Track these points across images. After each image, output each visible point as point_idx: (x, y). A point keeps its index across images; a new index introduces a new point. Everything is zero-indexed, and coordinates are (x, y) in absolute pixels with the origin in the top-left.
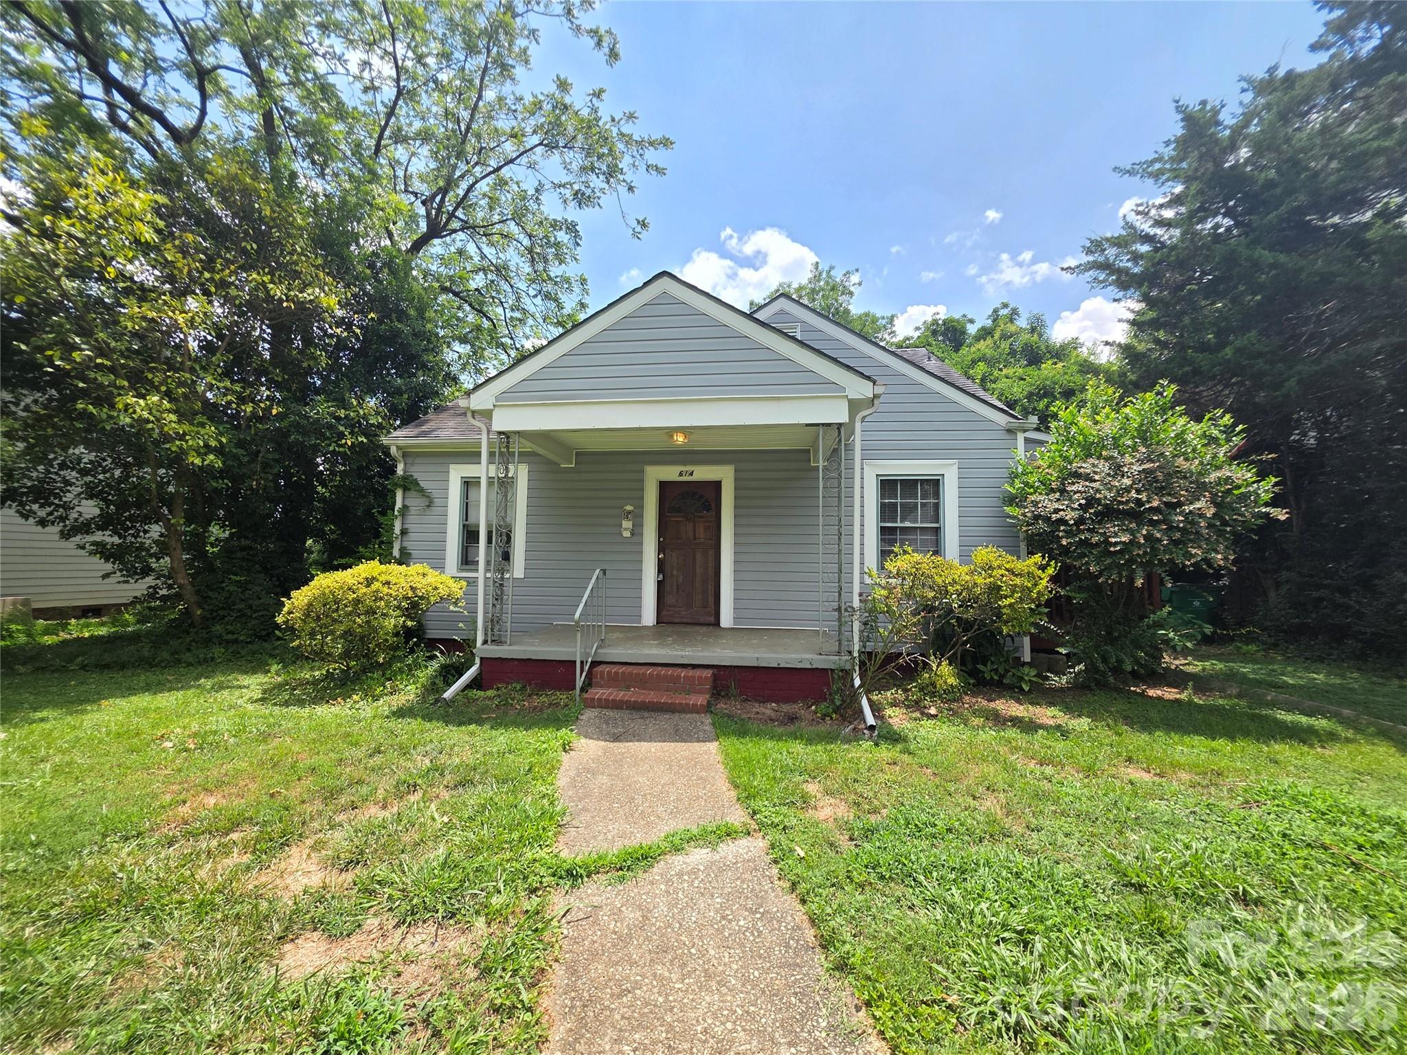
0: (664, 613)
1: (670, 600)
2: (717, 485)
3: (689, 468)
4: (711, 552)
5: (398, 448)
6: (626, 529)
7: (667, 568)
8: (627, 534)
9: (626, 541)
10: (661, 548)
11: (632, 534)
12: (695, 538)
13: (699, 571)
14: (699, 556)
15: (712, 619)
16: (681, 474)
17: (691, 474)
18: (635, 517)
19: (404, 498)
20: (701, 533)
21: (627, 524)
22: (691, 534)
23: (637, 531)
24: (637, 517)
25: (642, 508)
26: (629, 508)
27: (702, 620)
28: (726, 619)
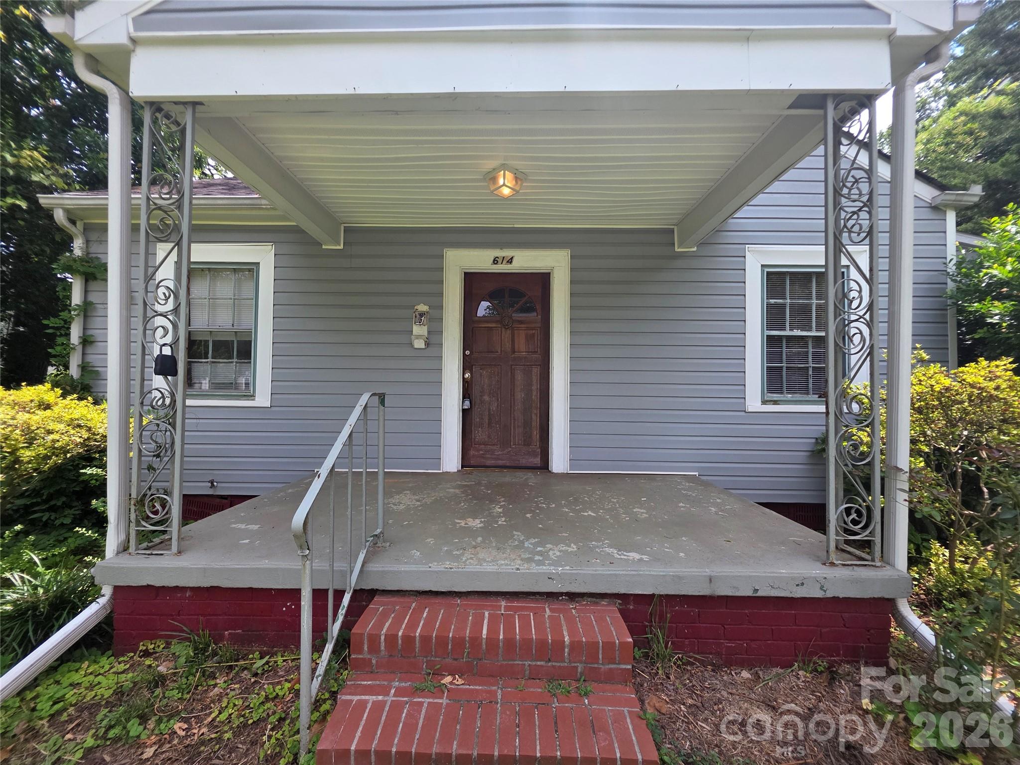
0: (472, 452)
1: (479, 435)
2: (543, 280)
3: (507, 253)
4: (536, 371)
5: (67, 211)
6: (418, 337)
7: (476, 391)
8: (419, 344)
9: (419, 354)
10: (467, 364)
11: (427, 344)
12: (514, 352)
13: (519, 395)
14: (519, 376)
15: (537, 461)
16: (495, 261)
17: (510, 261)
18: (431, 320)
19: (86, 292)
20: (521, 345)
21: (417, 330)
22: (508, 346)
23: (434, 341)
24: (435, 321)
25: (441, 307)
26: (422, 308)
27: (524, 461)
28: (559, 461)
